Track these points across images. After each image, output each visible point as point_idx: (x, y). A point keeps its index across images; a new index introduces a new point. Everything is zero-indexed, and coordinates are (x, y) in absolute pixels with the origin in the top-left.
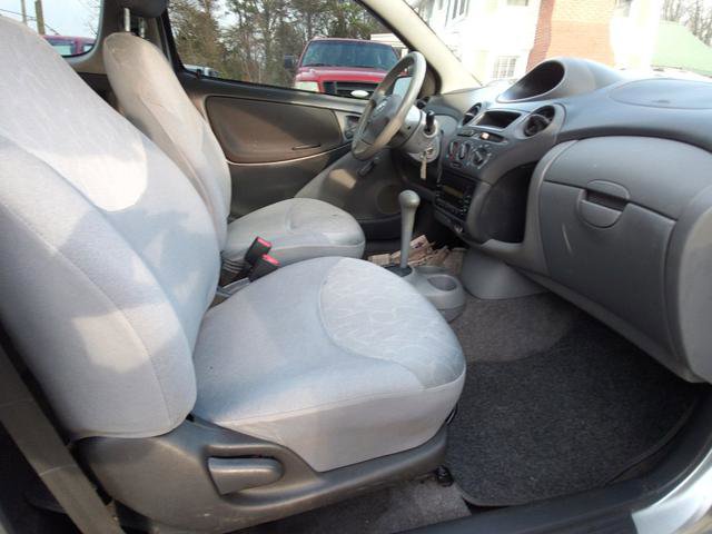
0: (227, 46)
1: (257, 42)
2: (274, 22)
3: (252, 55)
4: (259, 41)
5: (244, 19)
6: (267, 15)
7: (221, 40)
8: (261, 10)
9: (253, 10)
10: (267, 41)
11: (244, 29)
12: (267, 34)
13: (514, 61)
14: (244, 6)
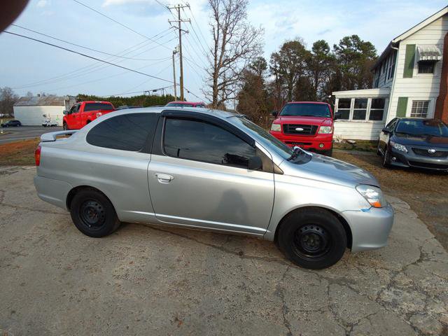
0: (268, 91)
1: (285, 88)
2: (296, 78)
3: (282, 95)
4: (286, 88)
5: (279, 78)
6: (292, 75)
7: (265, 89)
8: (288, 72)
9: (285, 73)
10: (290, 87)
11: (278, 82)
12: (290, 84)
13: (427, 103)
14: (279, 71)
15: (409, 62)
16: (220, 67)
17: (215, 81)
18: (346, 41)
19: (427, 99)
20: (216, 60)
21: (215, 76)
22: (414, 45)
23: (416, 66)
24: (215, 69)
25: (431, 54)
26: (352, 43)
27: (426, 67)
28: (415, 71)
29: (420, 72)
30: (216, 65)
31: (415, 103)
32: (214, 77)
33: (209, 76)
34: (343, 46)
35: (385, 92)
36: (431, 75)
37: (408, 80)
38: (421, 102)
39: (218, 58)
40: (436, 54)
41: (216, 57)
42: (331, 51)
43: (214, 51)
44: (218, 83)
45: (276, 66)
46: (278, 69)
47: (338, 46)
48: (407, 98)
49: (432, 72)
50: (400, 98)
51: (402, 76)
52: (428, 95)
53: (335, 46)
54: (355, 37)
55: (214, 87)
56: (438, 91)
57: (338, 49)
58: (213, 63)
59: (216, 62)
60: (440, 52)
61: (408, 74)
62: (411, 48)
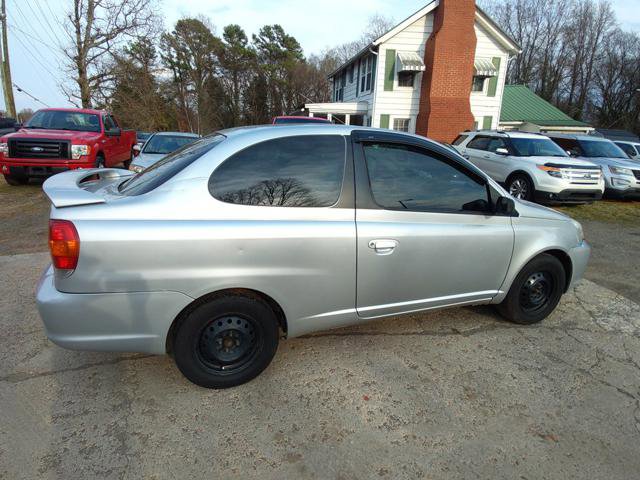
1: (189, 92)
2: (205, 77)
4: (191, 92)
5: (178, 75)
6: (198, 71)
7: (158, 91)
8: (194, 67)
9: (187, 67)
13: (407, 122)
14: (178, 64)
15: (389, 70)
16: (87, 48)
17: (82, 72)
18: (267, 31)
19: (408, 117)
20: (78, 32)
21: (81, 62)
22: (394, 51)
23: (396, 77)
24: (79, 50)
25: (413, 63)
26: (275, 35)
27: (406, 78)
28: (396, 83)
29: (400, 85)
30: (80, 43)
31: (396, 121)
32: (79, 64)
33: (70, 62)
34: (265, 38)
35: (363, 107)
36: (410, 89)
37: (388, 93)
38: (401, 120)
39: (83, 30)
40: (418, 63)
41: (78, 27)
42: (249, 44)
43: (74, 18)
44: (88, 76)
45: (172, 57)
46: (175, 60)
47: (257, 37)
48: (388, 116)
49: (412, 85)
50: (382, 115)
51: (382, 88)
52: (408, 112)
53: (254, 37)
54: (277, 28)
55: (82, 82)
56: (417, 107)
57: (258, 41)
58: (76, 40)
59: (79, 38)
60: (422, 62)
61: (388, 87)
62: (391, 53)
